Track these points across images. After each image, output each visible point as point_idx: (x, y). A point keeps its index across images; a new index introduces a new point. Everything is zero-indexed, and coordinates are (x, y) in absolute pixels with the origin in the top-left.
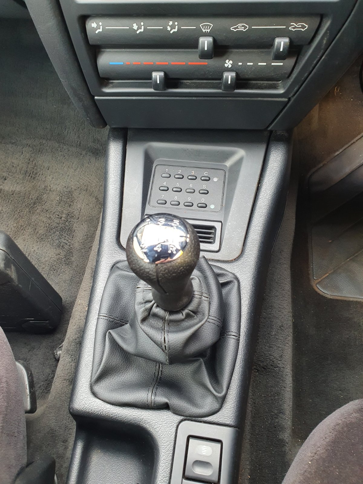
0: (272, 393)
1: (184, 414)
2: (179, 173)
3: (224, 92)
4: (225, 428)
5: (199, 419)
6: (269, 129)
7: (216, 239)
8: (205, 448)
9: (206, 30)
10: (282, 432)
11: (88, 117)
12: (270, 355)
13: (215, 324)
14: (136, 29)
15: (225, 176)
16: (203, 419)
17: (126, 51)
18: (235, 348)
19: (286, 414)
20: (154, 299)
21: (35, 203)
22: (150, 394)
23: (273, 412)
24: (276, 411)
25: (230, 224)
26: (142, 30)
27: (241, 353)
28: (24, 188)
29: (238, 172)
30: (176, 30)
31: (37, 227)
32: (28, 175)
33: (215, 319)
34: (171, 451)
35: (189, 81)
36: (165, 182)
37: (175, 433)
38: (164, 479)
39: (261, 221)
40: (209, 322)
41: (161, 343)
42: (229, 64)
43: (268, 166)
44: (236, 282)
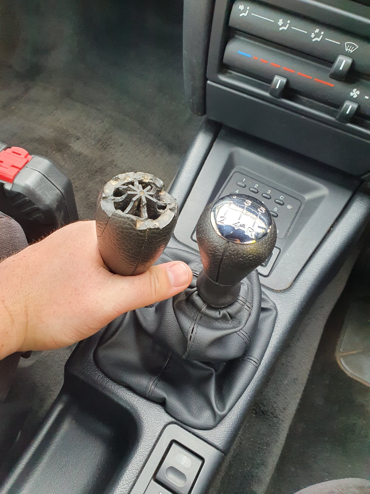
0: (262, 441)
1: (177, 418)
2: (255, 186)
3: (337, 121)
4: (212, 447)
5: (190, 428)
6: (363, 177)
7: (269, 264)
8: (185, 459)
9: (349, 50)
10: (258, 485)
11: (191, 99)
12: (275, 402)
13: (244, 339)
14: (280, 25)
15: (300, 207)
16: (193, 429)
17: (258, 46)
18: (252, 374)
19: (268, 468)
20: (197, 286)
21: (96, 172)
22: (151, 383)
23: (256, 461)
24: (259, 461)
25: (288, 254)
26: (285, 28)
27: (254, 382)
28: (92, 154)
29: (315, 208)
30: (319, 40)
31: (90, 193)
32: (100, 143)
33: (245, 334)
34: (151, 447)
35: (306, 99)
36: (238, 191)
37: (160, 431)
38: (134, 470)
39: (321, 264)
40: (239, 335)
41: (188, 332)
42: (355, 93)
43: (347, 214)
44: (275, 312)
